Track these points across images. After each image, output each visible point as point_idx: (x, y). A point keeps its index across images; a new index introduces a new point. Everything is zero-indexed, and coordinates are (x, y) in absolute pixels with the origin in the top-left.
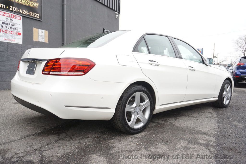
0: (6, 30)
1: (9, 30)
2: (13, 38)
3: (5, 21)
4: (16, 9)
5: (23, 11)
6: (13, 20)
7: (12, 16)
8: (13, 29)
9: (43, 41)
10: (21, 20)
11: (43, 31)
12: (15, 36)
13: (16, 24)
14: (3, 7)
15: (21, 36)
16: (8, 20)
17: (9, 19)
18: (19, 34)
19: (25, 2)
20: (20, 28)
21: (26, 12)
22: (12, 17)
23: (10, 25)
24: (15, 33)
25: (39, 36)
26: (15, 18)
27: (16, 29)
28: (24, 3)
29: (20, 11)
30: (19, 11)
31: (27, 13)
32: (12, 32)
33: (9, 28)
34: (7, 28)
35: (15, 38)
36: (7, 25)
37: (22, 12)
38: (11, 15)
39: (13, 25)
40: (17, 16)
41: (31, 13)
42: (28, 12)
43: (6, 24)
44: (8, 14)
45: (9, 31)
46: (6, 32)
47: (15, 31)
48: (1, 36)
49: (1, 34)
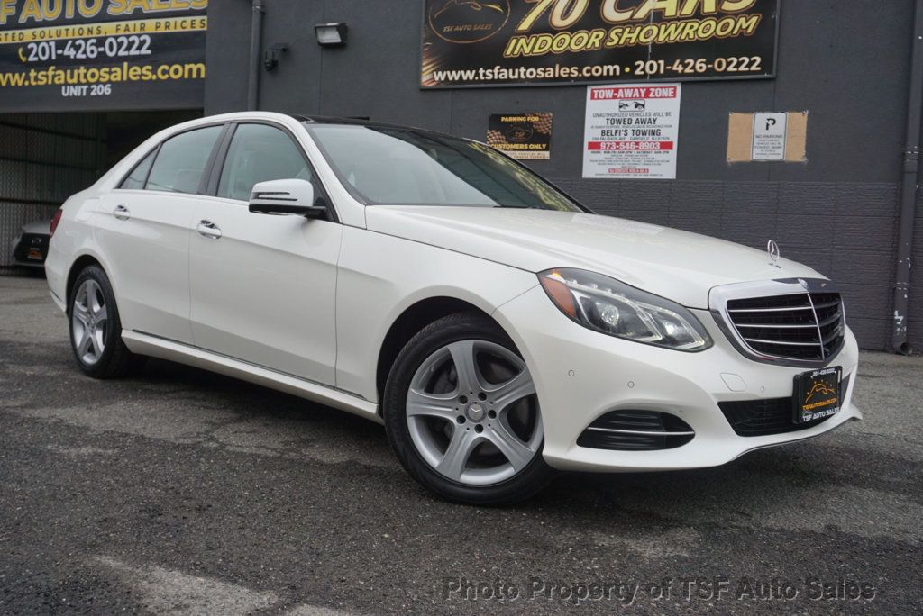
0: (618, 141)
1: (627, 139)
2: (643, 162)
3: (616, 114)
4: (659, 65)
5: (685, 66)
6: (643, 106)
7: (643, 92)
8: (644, 133)
9: (779, 158)
10: (675, 97)
11: (780, 117)
12: (650, 155)
13: (654, 114)
14: (611, 73)
15: (673, 154)
16: (628, 109)
17: (631, 104)
18: (666, 146)
19: (697, 30)
20: (671, 126)
21: (701, 65)
22: (643, 96)
23: (634, 122)
24: (649, 146)
25: (756, 140)
26: (651, 95)
27: (653, 133)
28: (691, 36)
29: (675, 68)
30: (669, 68)
31: (704, 66)
32: (637, 144)
33: (630, 132)
34: (623, 133)
35: (651, 162)
36: (621, 127)
37: (680, 69)
38: (636, 90)
39: (643, 121)
40: (661, 88)
41: (720, 65)
42: (706, 63)
43: (619, 122)
44: (628, 89)
45: (628, 144)
46: (617, 149)
47: (651, 137)
48: (601, 163)
49: (601, 156)
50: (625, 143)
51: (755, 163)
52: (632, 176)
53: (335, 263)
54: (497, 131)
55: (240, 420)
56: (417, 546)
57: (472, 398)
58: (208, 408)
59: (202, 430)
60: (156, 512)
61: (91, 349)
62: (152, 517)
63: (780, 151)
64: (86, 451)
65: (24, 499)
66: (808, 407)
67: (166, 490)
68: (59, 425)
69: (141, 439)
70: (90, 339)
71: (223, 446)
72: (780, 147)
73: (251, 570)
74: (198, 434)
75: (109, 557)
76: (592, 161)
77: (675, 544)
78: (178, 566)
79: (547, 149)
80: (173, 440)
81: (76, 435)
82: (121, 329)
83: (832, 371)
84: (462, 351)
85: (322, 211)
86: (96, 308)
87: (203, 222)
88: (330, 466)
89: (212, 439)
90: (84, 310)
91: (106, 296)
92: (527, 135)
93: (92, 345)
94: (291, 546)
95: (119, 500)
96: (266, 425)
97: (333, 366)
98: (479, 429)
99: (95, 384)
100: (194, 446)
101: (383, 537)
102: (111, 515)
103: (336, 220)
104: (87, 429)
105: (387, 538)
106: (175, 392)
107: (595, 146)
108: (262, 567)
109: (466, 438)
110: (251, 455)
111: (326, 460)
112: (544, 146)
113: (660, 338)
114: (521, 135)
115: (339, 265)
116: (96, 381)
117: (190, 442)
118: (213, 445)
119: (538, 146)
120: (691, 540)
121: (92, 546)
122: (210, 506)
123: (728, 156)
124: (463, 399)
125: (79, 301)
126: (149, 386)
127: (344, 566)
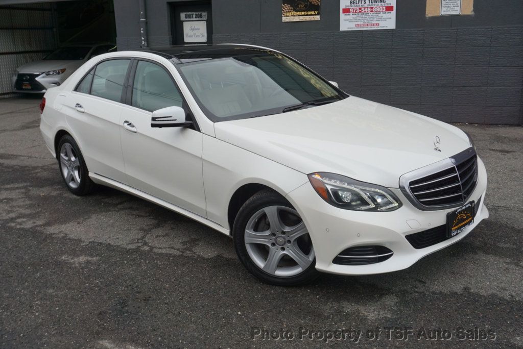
0: (361, 7)
1: (366, 5)
2: (375, 19)
8: (376, 2)
12: (380, 15)
15: (394, 13)
18: (389, 9)
24: (379, 9)
25: (443, 3)
27: (381, 1)
32: (372, 8)
33: (367, 1)
34: (363, 2)
35: (380, 19)
45: (366, 9)
46: (360, 12)
47: (380, 4)
48: (351, 21)
49: (351, 17)
50: (365, 8)
51: (443, 16)
52: (369, 28)
53: (200, 157)
54: (288, 4)
55: (157, 226)
56: (255, 319)
57: (278, 234)
58: (141, 216)
59: (139, 237)
60: (124, 304)
61: (73, 179)
62: (123, 307)
63: (458, 9)
64: (82, 259)
65: (58, 301)
66: (454, 228)
67: (127, 287)
68: (65, 239)
69: (109, 246)
70: (72, 174)
71: (152, 248)
72: (457, 6)
73: (175, 344)
74: (138, 239)
75: (106, 341)
76: (345, 20)
77: (384, 307)
78: (140, 344)
79: (318, 14)
80: (125, 246)
81: (75, 247)
82: (88, 172)
83: (469, 205)
84: (271, 211)
85: (191, 124)
86: (73, 159)
87: (126, 122)
88: (208, 260)
89: (146, 244)
90: (66, 158)
91: (77, 152)
92: (306, 6)
93: (73, 177)
94: (193, 325)
95: (105, 297)
96: (172, 229)
97: (205, 209)
98: (283, 249)
99: (78, 200)
100: (137, 250)
101: (238, 314)
102: (103, 309)
103: (199, 130)
104: (80, 241)
105: (240, 315)
106: (121, 203)
107: (346, 11)
108: (180, 341)
109: (277, 254)
110: (167, 254)
111: (206, 256)
112: (316, 12)
113: (373, 206)
114: (302, 6)
115: (203, 158)
116: (78, 198)
117: (134, 247)
118: (146, 248)
119: (312, 13)
120: (393, 304)
121: (98, 333)
122: (150, 297)
123: (427, 13)
124: (274, 235)
125: (62, 153)
126: (107, 200)
127: (220, 338)
